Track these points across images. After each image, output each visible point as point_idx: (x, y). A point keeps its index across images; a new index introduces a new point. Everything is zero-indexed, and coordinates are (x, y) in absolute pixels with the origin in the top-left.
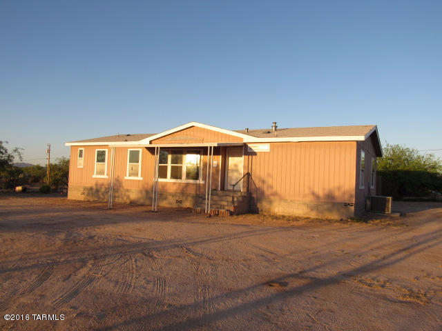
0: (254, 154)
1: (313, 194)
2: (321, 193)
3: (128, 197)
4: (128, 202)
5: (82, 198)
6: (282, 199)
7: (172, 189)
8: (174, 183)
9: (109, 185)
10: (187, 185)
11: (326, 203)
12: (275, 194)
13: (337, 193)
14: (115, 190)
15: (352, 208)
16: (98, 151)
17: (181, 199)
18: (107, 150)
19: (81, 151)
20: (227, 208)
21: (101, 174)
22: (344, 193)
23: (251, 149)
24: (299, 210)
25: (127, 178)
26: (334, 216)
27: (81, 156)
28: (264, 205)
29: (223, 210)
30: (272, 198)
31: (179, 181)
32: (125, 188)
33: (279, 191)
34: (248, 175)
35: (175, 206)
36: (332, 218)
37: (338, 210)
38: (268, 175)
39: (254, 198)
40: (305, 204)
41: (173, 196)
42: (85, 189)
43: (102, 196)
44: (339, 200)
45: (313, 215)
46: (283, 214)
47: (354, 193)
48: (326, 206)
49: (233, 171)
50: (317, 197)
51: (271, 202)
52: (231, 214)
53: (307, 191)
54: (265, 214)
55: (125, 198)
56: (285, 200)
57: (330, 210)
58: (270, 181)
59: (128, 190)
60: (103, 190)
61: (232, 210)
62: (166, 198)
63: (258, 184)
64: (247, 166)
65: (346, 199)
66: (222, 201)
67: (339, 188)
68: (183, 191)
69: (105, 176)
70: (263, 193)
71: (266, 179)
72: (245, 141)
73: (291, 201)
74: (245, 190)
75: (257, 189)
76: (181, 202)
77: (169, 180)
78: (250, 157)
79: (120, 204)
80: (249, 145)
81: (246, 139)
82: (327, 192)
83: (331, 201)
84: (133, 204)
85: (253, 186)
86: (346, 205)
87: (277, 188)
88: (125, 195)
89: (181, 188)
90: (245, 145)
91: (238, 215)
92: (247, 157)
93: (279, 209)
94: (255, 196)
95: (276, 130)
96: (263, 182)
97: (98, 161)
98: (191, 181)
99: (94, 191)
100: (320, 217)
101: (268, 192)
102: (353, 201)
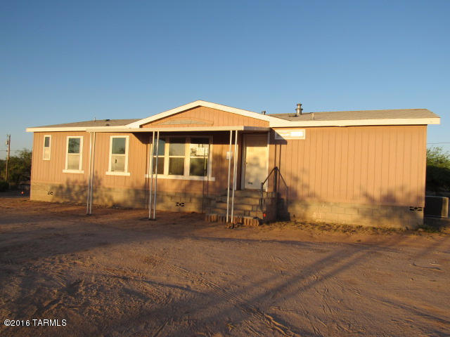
0: (284, 142)
1: (366, 195)
2: (376, 194)
3: (110, 199)
4: (110, 204)
5: (49, 198)
6: (322, 202)
7: (171, 189)
8: (173, 181)
9: (85, 182)
10: (192, 182)
11: (384, 207)
12: (312, 195)
13: (399, 195)
14: (95, 191)
15: (421, 214)
16: (70, 140)
17: (183, 200)
18: (82, 138)
19: (47, 139)
20: (253, 214)
21: (74, 169)
22: (409, 195)
23: (278, 135)
24: (346, 216)
25: (109, 173)
26: (395, 224)
27: (47, 145)
28: (297, 209)
29: (249, 218)
30: (308, 200)
31: (180, 177)
32: (107, 186)
33: (318, 192)
34: (276, 170)
35: (174, 209)
36: (393, 226)
37: (401, 217)
38: (303, 170)
39: (282, 199)
40: (355, 208)
41: (172, 197)
42: (53, 187)
43: (75, 197)
44: (402, 204)
45: (366, 223)
46: (324, 221)
47: (423, 194)
48: (384, 212)
49: (251, 165)
50: (372, 200)
51: (306, 206)
52: (261, 223)
53: (357, 192)
54: (298, 221)
55: (106, 200)
56: (326, 203)
57: (389, 217)
58: (304, 179)
59: (110, 189)
60: (77, 189)
61: (261, 216)
62: (162, 201)
63: (289, 182)
64: (275, 158)
65: (412, 201)
66: (243, 204)
67: (402, 188)
68: (185, 193)
69: (80, 171)
70: (295, 194)
71: (300, 175)
72: (271, 126)
73: (335, 204)
74: (272, 189)
75: (288, 189)
76: (182, 205)
77: (166, 176)
78: (278, 146)
79: (100, 207)
80: (277, 131)
81: (273, 122)
82: (385, 192)
83: (390, 204)
84: (117, 208)
85: (282, 185)
86: (412, 209)
87: (315, 187)
88: (106, 196)
89: (183, 186)
90: (271, 131)
91: (268, 223)
92: (274, 146)
93: (317, 214)
94: (284, 197)
95: (301, 113)
96: (296, 179)
97: (71, 151)
98: (196, 178)
99: (65, 191)
100: (376, 226)
101: (302, 192)
102: (423, 204)
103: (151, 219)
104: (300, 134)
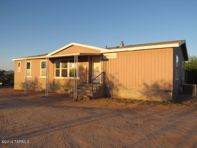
0: (107, 60)
1: (145, 84)
2: (149, 84)
3: (41, 88)
4: (41, 91)
5: (20, 88)
7: (63, 83)
8: (63, 79)
9: (32, 81)
10: (70, 80)
11: (153, 90)
12: (120, 85)
13: (160, 84)
14: (35, 84)
15: (171, 94)
18: (31, 62)
19: (19, 63)
20: (88, 94)
21: (30, 75)
22: (165, 84)
23: (105, 57)
24: (135, 95)
25: (40, 77)
26: (159, 99)
27: (19, 66)
28: (114, 92)
29: (85, 96)
30: (118, 87)
31: (66, 78)
32: (40, 83)
33: (122, 83)
34: (104, 73)
35: (64, 92)
36: (157, 100)
37: (161, 95)
38: (116, 73)
39: (108, 87)
40: (139, 91)
41: (63, 87)
42: (22, 83)
43: (29, 88)
44: (161, 89)
45: (145, 98)
46: (125, 97)
47: (172, 83)
48: (153, 93)
49: (96, 71)
50: (147, 87)
51: (118, 90)
52: (91, 98)
53: (140, 83)
54: (114, 97)
55: (40, 89)
56: (126, 89)
57: (155, 95)
58: (117, 77)
59: (41, 84)
60: (30, 84)
61: (92, 96)
62: (59, 89)
63: (110, 79)
64: (103, 68)
65: (167, 87)
66: (88, 90)
67: (162, 81)
68: (68, 85)
69: (30, 77)
70: (113, 84)
71: (115, 76)
73: (130, 89)
74: (102, 83)
75: (110, 82)
76: (67, 90)
77: (61, 77)
78: (105, 62)
79: (38, 92)
80: (104, 55)
81: (102, 51)
82: (153, 83)
83: (156, 89)
84: (43, 92)
85: (107, 80)
86: (167, 91)
87: (121, 81)
88: (40, 87)
89: (67, 82)
90: (102, 54)
91: (95, 99)
92: (103, 62)
93: (123, 94)
94: (108, 86)
96: (113, 77)
97: (27, 68)
98: (72, 78)
99: (26, 84)
100: (149, 100)
101: (116, 84)
102: (172, 89)
103: (46, 97)
104: (114, 56)
